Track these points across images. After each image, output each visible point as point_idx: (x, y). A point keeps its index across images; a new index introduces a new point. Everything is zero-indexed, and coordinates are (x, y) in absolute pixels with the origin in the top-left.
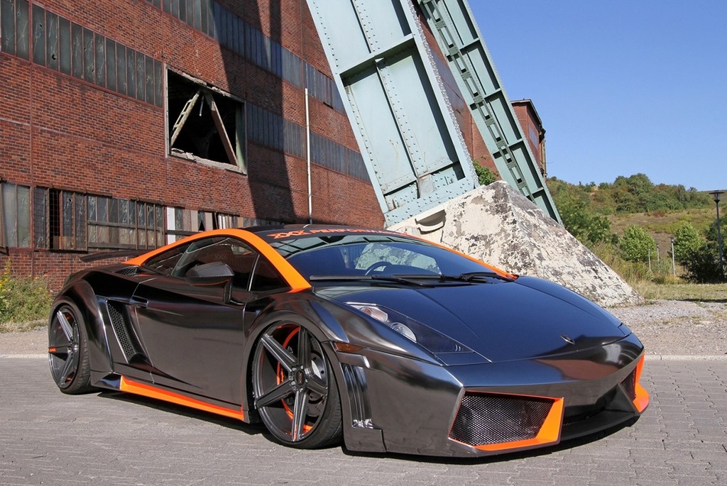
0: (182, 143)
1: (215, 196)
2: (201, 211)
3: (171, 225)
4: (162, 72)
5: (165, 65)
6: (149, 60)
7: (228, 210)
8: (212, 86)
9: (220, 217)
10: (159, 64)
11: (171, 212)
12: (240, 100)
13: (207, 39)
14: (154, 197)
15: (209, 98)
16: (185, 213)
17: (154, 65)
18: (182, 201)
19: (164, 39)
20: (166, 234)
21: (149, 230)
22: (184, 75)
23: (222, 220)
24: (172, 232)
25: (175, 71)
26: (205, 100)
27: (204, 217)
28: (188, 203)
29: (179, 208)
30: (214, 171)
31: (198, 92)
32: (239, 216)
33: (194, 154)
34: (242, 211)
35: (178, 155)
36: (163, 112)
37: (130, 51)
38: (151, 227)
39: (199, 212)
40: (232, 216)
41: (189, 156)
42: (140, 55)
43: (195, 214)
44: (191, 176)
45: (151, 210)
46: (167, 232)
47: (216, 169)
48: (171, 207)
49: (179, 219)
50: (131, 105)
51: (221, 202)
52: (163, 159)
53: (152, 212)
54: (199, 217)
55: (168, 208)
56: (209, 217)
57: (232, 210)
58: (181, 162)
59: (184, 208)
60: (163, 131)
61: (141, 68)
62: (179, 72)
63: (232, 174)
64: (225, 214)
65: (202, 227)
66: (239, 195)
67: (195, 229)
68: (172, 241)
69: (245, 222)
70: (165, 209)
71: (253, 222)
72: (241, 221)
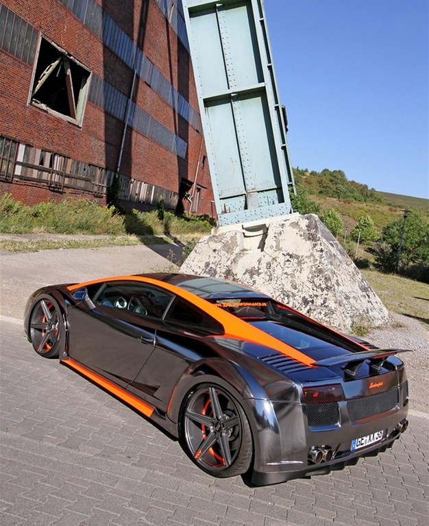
0: (40, 96)
1: (56, 140)
2: (44, 150)
3: (20, 158)
4: (37, 38)
5: (41, 34)
6: (30, 28)
7: (63, 152)
8: (70, 55)
9: (56, 157)
10: (36, 32)
11: (22, 148)
12: (88, 69)
13: (75, 18)
14: (12, 135)
15: (67, 65)
16: (32, 150)
17: (32, 32)
18: (31, 141)
19: (45, 13)
20: (15, 164)
21: (4, 159)
22: (53, 43)
23: (58, 159)
24: (20, 163)
25: (47, 39)
26: (63, 66)
27: (45, 155)
28: (36, 142)
29: (28, 146)
30: (59, 121)
31: (60, 59)
32: (69, 158)
33: (47, 106)
34: (72, 155)
35: (36, 105)
36: (32, 69)
37: (18, 18)
38: (5, 157)
39: (42, 151)
40: (65, 157)
41: (44, 106)
42: (24, 22)
43: (39, 152)
44: (42, 122)
45: (8, 144)
46: (17, 163)
47: (61, 119)
48: (23, 144)
49: (26, 154)
50: (10, 61)
51: (59, 145)
52: (24, 106)
53: (9, 146)
54: (41, 155)
55: (21, 145)
56: (48, 155)
57: (66, 153)
58: (38, 110)
59: (32, 147)
60: (29, 85)
61: (23, 33)
62: (50, 41)
63: (71, 126)
64: (60, 155)
65: (42, 163)
66: (73, 142)
67: (37, 163)
68: (18, 170)
69: (73, 163)
70: (18, 145)
71: (78, 164)
72: (70, 162)
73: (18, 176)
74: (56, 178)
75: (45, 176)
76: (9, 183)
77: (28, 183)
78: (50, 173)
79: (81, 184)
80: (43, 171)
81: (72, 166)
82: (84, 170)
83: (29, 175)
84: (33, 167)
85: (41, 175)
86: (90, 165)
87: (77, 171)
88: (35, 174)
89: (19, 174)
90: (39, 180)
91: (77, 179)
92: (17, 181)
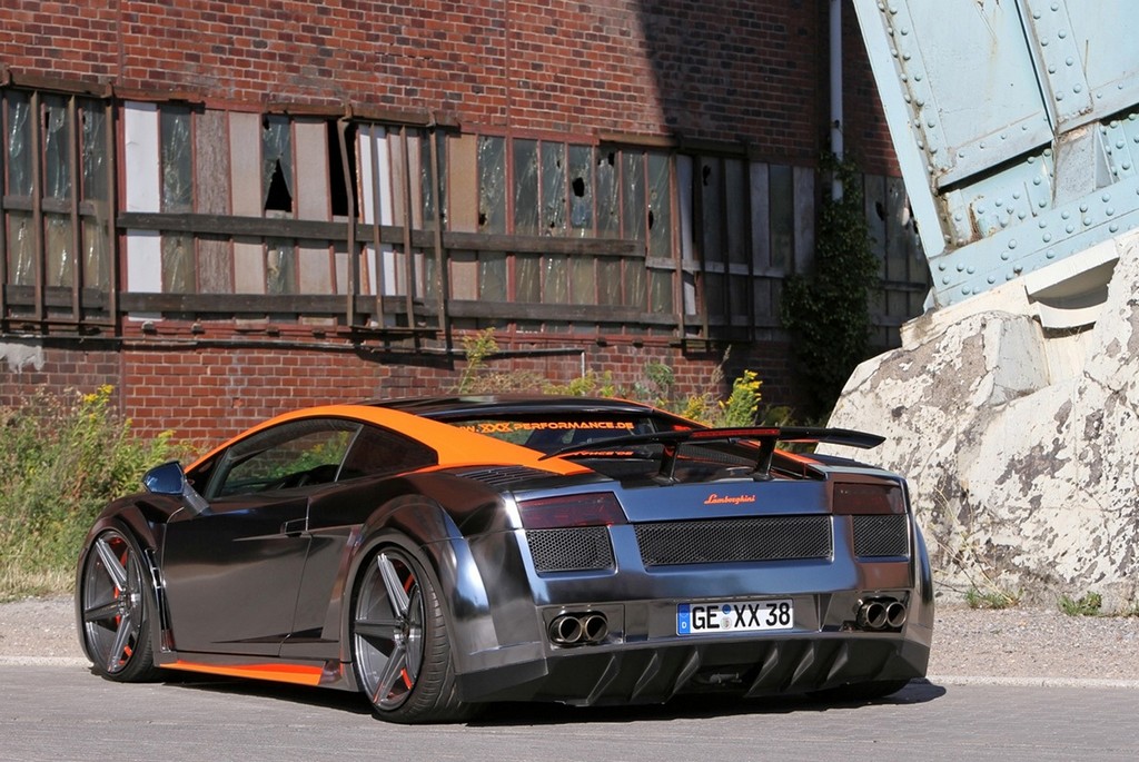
1: (341, 37)
2: (277, 117)
3: (143, 191)
7: (402, 105)
9: (364, 141)
11: (141, 127)
14: (70, 62)
16: (204, 129)
18: (189, 75)
20: (121, 232)
21: (52, 214)
23: (377, 156)
24: (144, 223)
27: (289, 146)
28: (216, 79)
29: (176, 107)
32: (455, 131)
34: (469, 106)
38: (56, 200)
39: (265, 124)
40: (422, 131)
43: (246, 134)
45: (56, 124)
46: (126, 224)
48: (142, 103)
49: (176, 157)
51: (368, 64)
53: (61, 135)
54: (266, 147)
55: (130, 115)
56: (310, 144)
57: (426, 106)
59: (200, 108)
64: (389, 126)
65: (279, 194)
66: (455, 24)
67: (248, 200)
68: (145, 267)
69: (485, 162)
70: (117, 116)
71: (521, 159)
72: (463, 154)
73: (146, 302)
74: (387, 274)
75: (317, 271)
76: (105, 345)
77: (216, 329)
78: (338, 245)
79: (574, 286)
80: (296, 242)
81: (483, 183)
82: (578, 187)
83: (213, 284)
84: (230, 230)
85: (288, 271)
86: (609, 149)
87: (525, 201)
88: (250, 269)
89: (155, 287)
90: (285, 306)
91: (536, 255)
92: (150, 331)
